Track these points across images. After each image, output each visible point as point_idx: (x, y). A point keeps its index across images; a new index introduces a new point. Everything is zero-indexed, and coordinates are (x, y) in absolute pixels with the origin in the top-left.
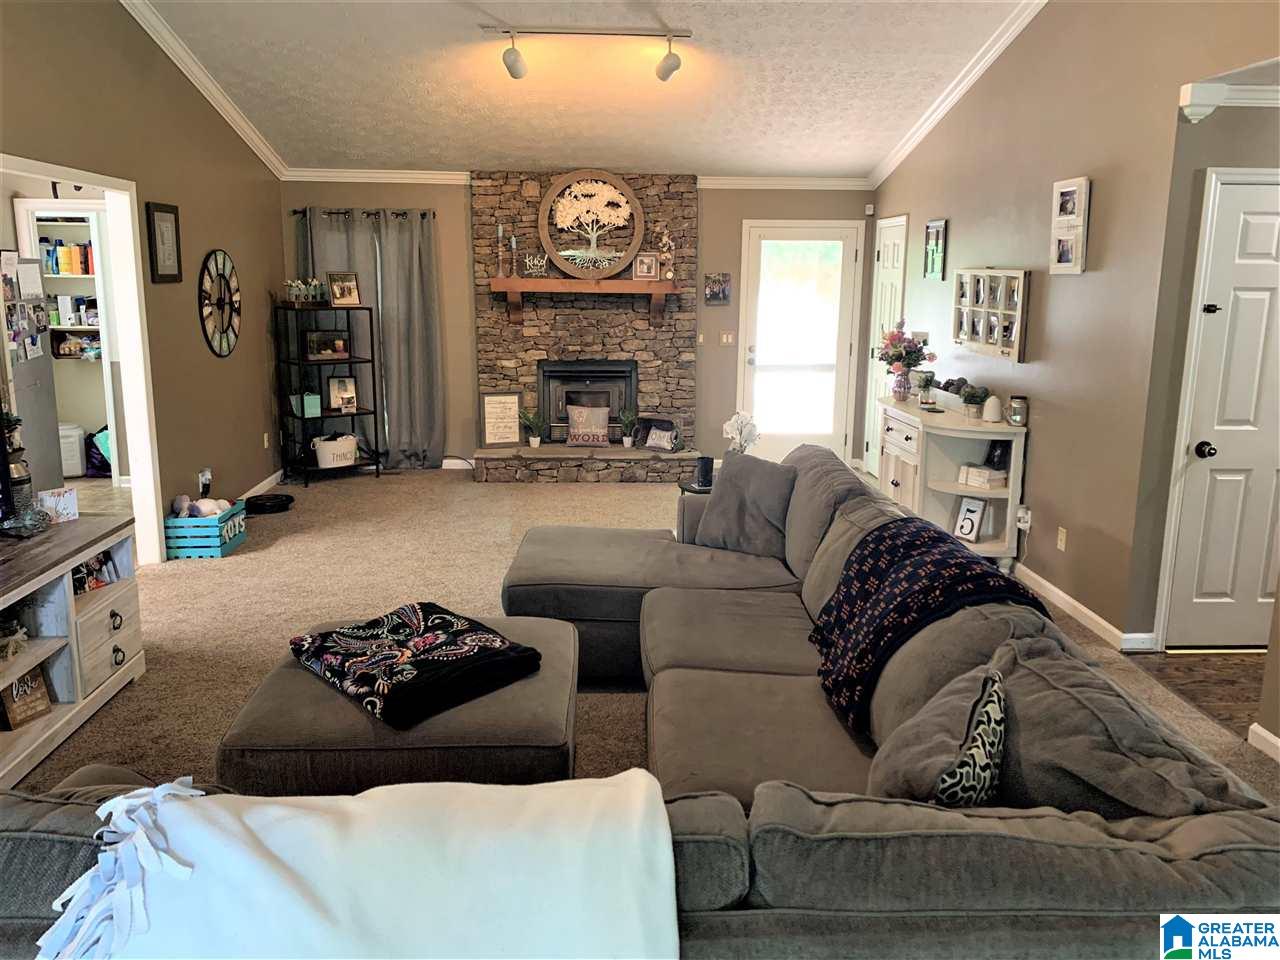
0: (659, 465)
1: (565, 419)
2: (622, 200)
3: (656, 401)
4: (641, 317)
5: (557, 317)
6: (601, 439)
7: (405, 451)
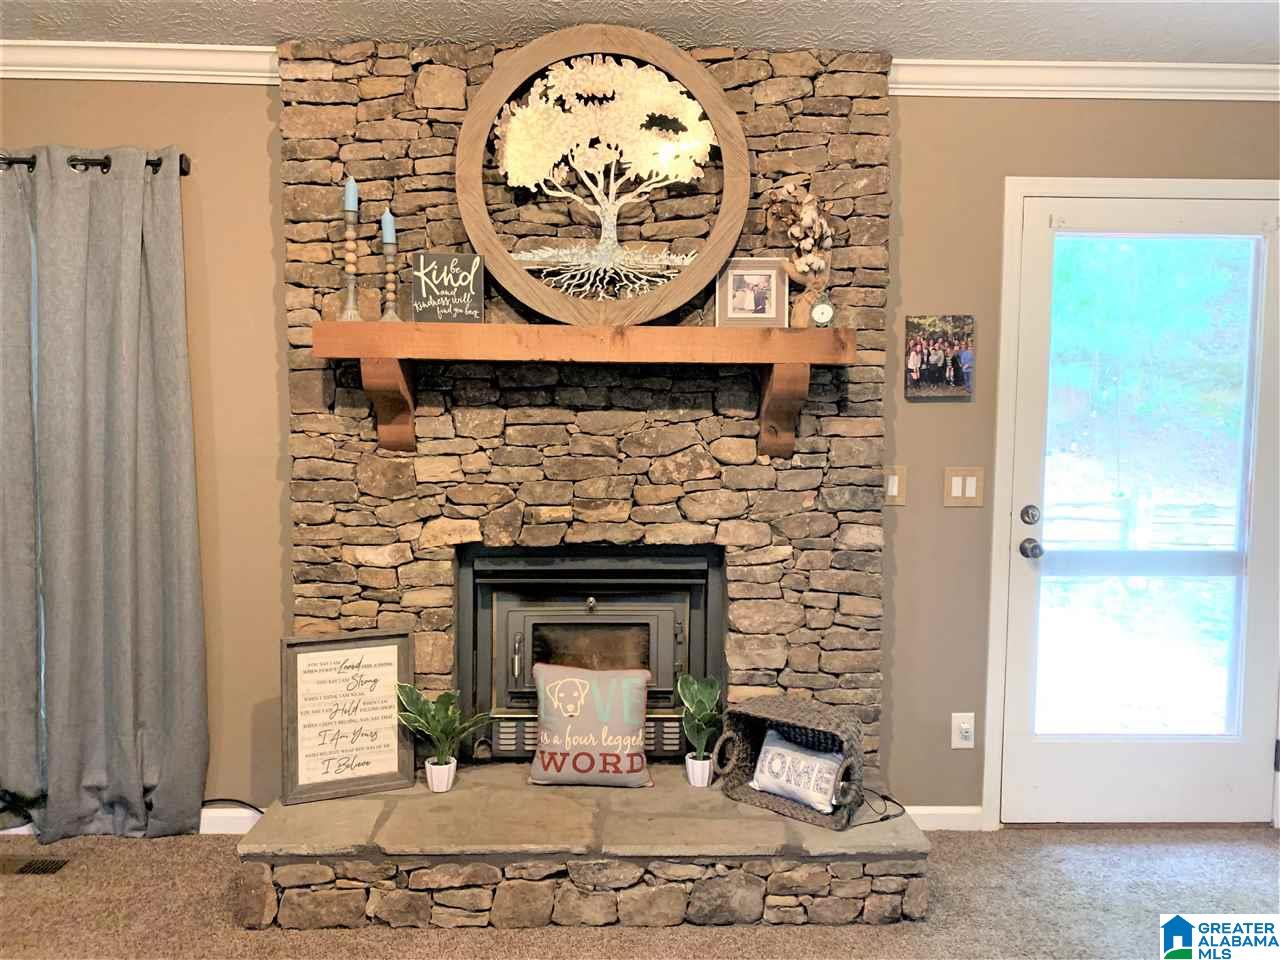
0: (800, 874)
1: (529, 698)
2: (688, 112)
3: (777, 657)
4: (735, 428)
5: (510, 431)
6: (625, 765)
7: (99, 789)
